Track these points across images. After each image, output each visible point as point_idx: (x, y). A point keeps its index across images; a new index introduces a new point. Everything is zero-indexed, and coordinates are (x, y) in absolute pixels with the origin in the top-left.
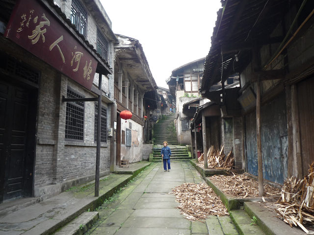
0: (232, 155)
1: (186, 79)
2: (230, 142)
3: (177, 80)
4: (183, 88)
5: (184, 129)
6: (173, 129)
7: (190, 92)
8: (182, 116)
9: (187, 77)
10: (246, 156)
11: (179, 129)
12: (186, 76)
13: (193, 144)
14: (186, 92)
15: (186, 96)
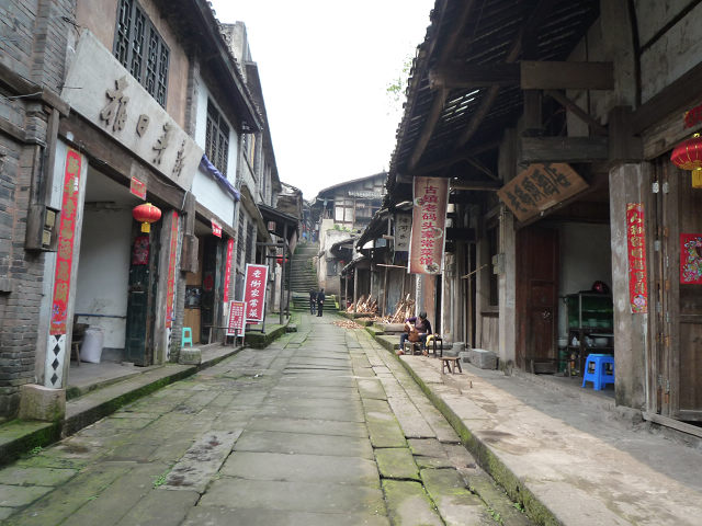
0: (376, 303)
1: (337, 203)
2: (376, 292)
3: (325, 204)
4: (332, 215)
5: (331, 273)
6: (313, 272)
7: (341, 222)
8: (329, 255)
9: (339, 201)
10: (386, 303)
11: (322, 272)
12: (339, 199)
13: (343, 293)
14: (335, 221)
15: (337, 228)
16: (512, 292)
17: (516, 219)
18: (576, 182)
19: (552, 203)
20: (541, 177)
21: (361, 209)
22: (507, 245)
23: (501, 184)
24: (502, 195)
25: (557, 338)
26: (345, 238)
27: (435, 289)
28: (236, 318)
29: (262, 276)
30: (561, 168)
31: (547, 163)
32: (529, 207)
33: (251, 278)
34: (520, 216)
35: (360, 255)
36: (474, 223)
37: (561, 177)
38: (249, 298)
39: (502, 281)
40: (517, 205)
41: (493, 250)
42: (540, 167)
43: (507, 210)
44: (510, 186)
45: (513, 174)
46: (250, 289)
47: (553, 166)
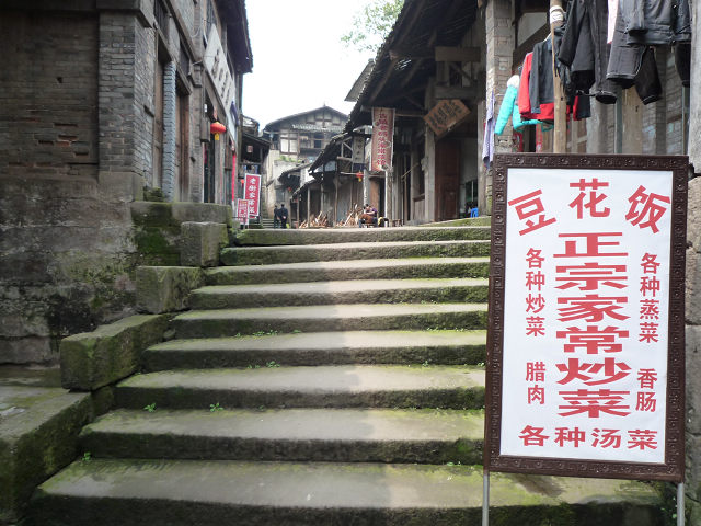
1: (282, 136)
3: (271, 136)
4: (278, 148)
5: (280, 199)
7: (286, 153)
9: (284, 134)
12: (283, 131)
14: (281, 153)
15: (284, 158)
16: (433, 180)
17: (435, 135)
18: (464, 110)
19: (454, 123)
20: (448, 108)
21: (305, 141)
22: (430, 151)
23: (426, 112)
24: (427, 119)
25: (459, 208)
26: (290, 167)
27: (378, 197)
28: (243, 212)
29: (257, 182)
30: (457, 102)
31: (450, 99)
32: (443, 126)
33: (249, 184)
34: (437, 132)
35: (312, 178)
36: (409, 141)
37: (457, 107)
38: (248, 198)
39: (426, 175)
40: (436, 125)
41: (421, 155)
42: (447, 102)
43: (430, 129)
44: (431, 114)
45: (434, 105)
46: (248, 192)
47: (454, 101)
